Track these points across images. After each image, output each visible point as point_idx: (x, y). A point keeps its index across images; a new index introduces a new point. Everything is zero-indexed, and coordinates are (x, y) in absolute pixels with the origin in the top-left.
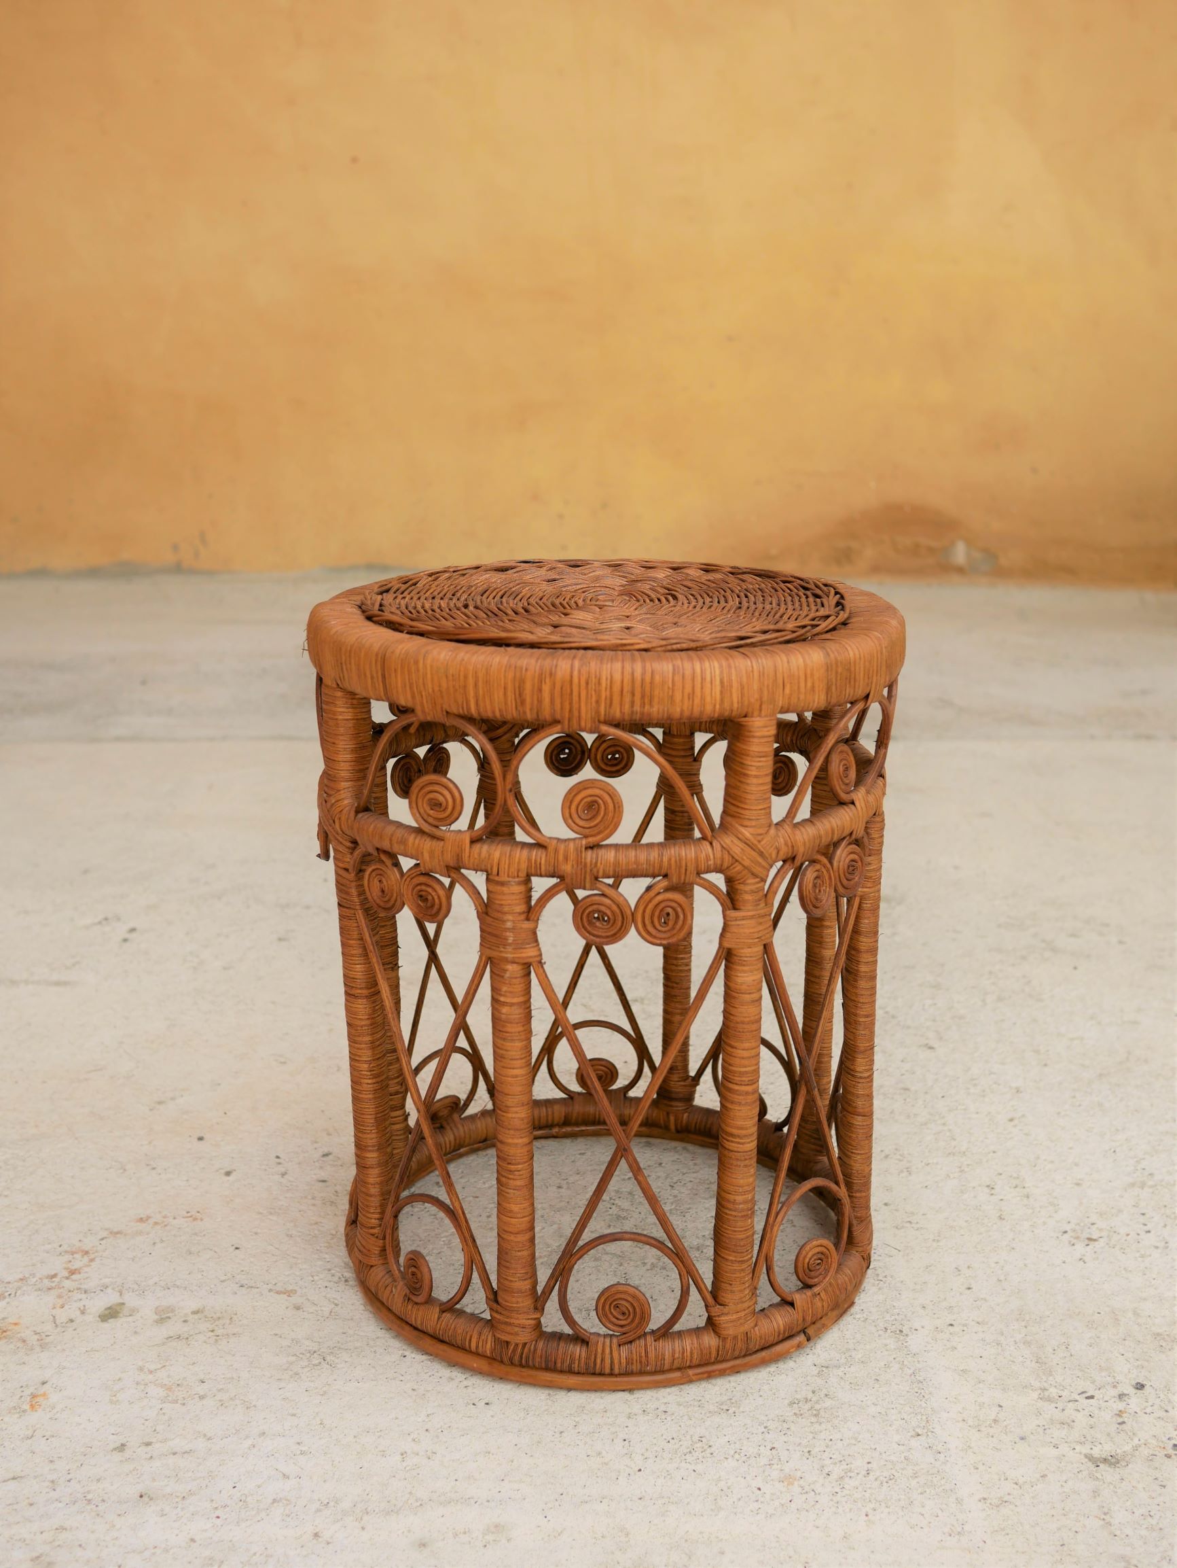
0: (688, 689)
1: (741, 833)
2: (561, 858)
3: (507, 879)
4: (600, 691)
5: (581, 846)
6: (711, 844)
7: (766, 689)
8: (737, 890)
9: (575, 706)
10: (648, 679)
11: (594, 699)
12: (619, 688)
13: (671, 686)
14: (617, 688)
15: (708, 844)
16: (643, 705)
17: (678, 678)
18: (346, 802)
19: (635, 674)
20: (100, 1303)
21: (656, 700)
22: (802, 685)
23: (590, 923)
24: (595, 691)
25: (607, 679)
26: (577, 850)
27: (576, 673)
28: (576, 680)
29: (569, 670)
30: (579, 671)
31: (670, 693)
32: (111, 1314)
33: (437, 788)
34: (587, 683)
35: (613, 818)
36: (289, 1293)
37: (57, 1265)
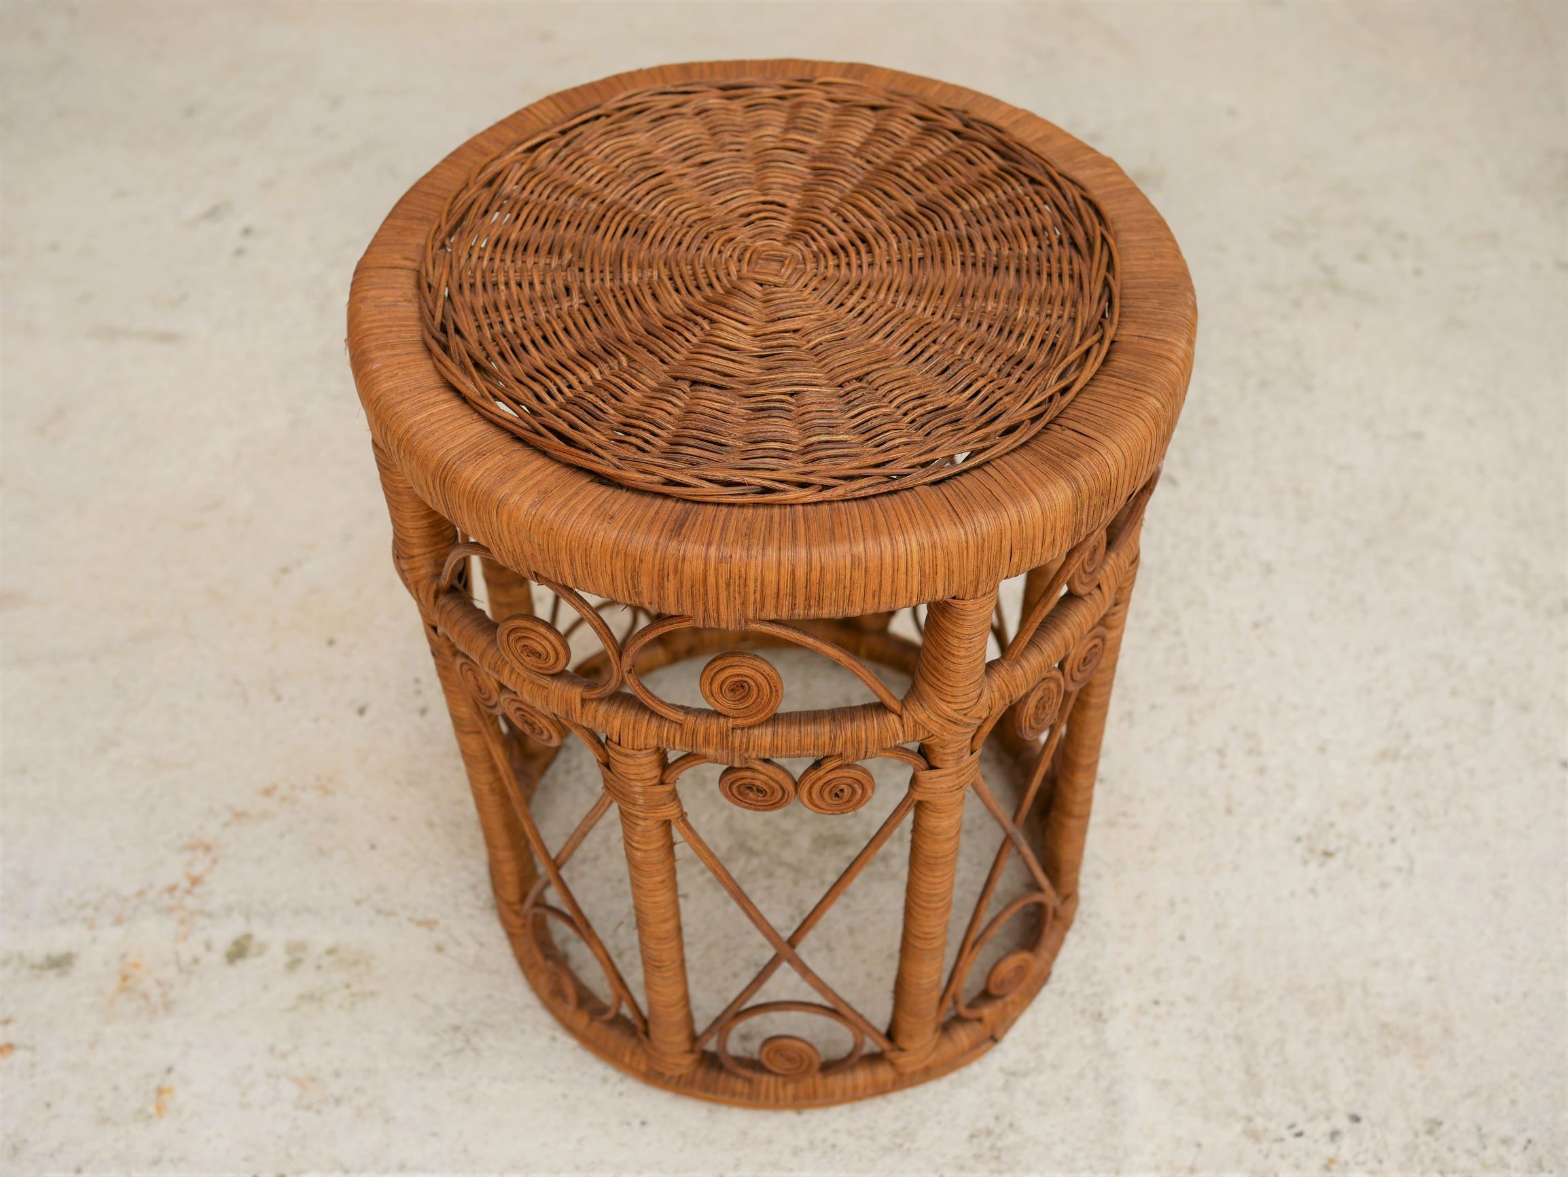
0: (873, 585)
1: (942, 710)
2: (700, 740)
3: (631, 752)
4: (746, 593)
5: (727, 730)
6: (900, 717)
7: (985, 566)
8: (934, 750)
9: (711, 607)
10: (815, 576)
11: (738, 601)
12: (774, 590)
13: (848, 584)
14: (770, 591)
15: (896, 718)
16: (808, 606)
17: (859, 575)
18: (423, 572)
19: (797, 574)
20: (225, 934)
21: (826, 601)
22: (1038, 543)
23: (741, 793)
24: (739, 593)
25: (756, 580)
26: (721, 733)
27: (711, 572)
28: (711, 580)
29: (701, 567)
30: (716, 570)
31: (847, 592)
32: (239, 951)
33: (532, 635)
34: (728, 585)
35: (769, 701)
36: (430, 924)
37: (174, 870)
